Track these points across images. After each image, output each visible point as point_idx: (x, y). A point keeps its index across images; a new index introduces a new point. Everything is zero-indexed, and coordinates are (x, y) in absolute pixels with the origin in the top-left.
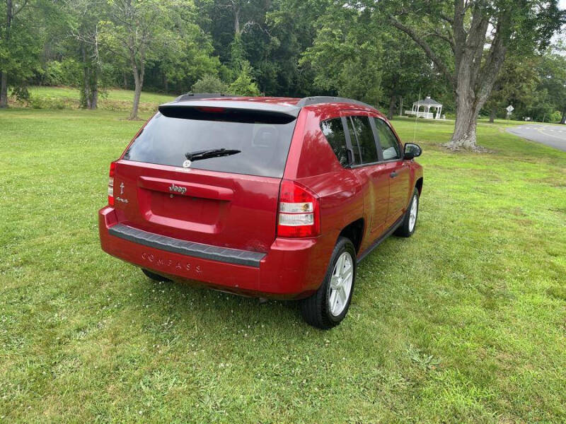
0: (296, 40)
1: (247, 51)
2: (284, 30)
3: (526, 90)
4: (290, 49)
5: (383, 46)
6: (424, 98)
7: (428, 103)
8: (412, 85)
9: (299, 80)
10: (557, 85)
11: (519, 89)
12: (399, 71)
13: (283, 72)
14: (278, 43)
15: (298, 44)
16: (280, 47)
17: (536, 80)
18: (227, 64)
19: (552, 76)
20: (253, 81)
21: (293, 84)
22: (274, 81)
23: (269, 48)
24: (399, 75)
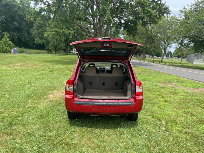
2: (19, 20)
4: (23, 27)
9: (27, 39)
13: (20, 37)
14: (17, 25)
15: (26, 26)
16: (18, 27)
20: (10, 40)
21: (24, 41)
22: (16, 40)
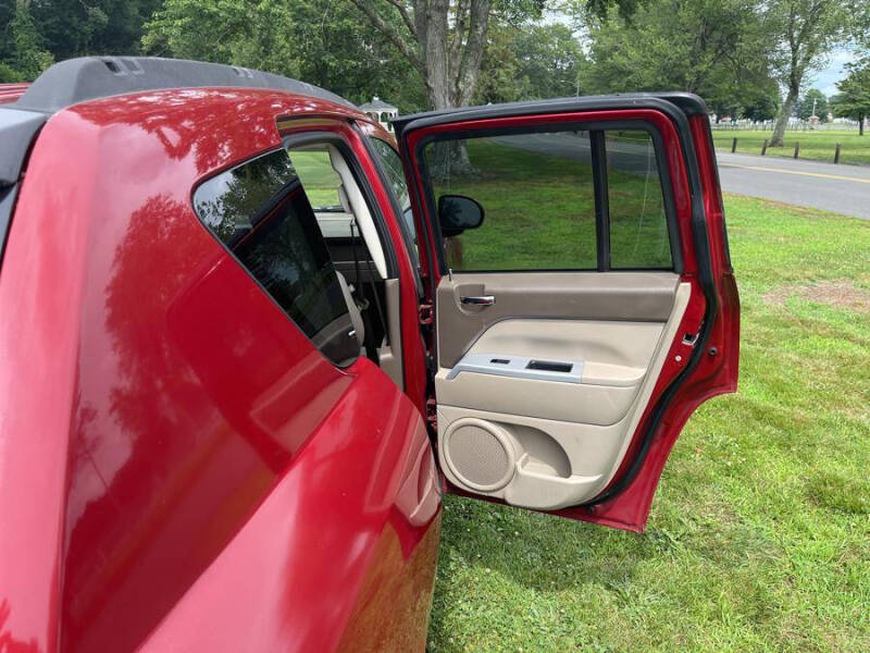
0: (137, 11)
1: (47, 36)
3: (503, 78)
5: (293, 16)
6: (370, 100)
7: (377, 107)
8: (350, 80)
10: (539, 69)
11: (496, 78)
12: (325, 59)
14: (105, 19)
16: (108, 26)
17: (515, 64)
18: (11, 63)
19: (532, 58)
23: (87, 28)
24: (325, 65)
